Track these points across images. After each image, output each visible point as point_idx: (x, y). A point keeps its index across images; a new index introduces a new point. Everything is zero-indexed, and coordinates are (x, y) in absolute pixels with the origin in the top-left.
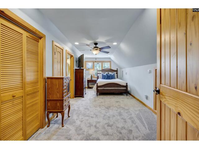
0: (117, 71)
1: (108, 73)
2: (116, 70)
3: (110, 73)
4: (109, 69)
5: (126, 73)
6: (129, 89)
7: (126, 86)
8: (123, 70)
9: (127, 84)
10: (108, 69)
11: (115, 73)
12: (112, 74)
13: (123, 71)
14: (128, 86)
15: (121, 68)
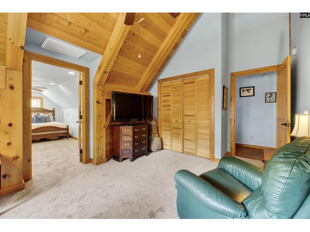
0: (53, 112)
1: (38, 115)
2: (53, 110)
3: (42, 114)
4: (39, 108)
5: (68, 115)
6: (70, 132)
7: (67, 129)
8: (64, 110)
9: (68, 126)
10: (37, 108)
11: (51, 114)
12: (46, 116)
13: (63, 112)
14: (70, 128)
15: (60, 108)
